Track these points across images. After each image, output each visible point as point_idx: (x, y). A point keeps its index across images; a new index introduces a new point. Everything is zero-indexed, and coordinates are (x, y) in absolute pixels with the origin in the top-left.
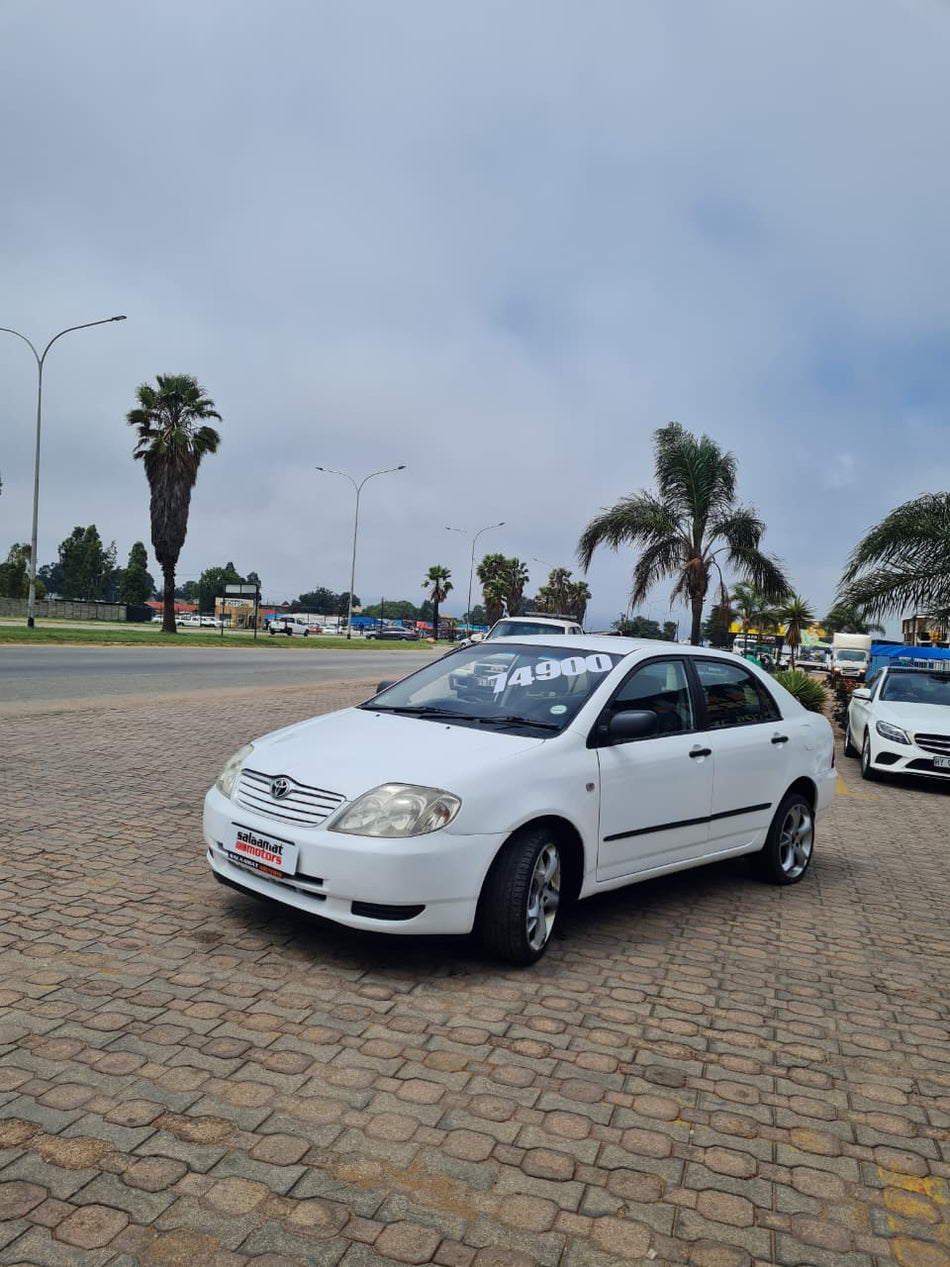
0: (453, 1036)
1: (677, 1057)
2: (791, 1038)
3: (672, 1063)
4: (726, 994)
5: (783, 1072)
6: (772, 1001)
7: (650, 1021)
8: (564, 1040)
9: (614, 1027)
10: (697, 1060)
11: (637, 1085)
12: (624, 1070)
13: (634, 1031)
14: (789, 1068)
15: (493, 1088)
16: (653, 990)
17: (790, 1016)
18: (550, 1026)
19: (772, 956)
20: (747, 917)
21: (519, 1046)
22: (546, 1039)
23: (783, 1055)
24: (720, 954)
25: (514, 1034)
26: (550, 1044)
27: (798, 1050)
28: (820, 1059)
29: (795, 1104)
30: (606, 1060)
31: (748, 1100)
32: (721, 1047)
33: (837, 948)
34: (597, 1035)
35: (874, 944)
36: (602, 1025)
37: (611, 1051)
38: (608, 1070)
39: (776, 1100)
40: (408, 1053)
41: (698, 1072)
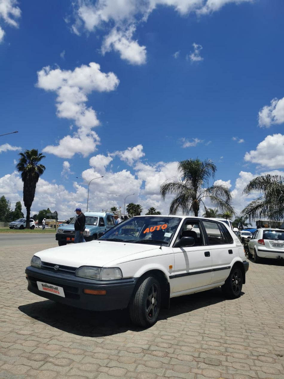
0: (128, 350)
1: (215, 354)
2: (255, 346)
3: (213, 357)
4: (228, 332)
5: (256, 358)
6: (245, 333)
7: (203, 342)
8: (171, 350)
9: (189, 345)
10: (222, 355)
11: (202, 365)
12: (196, 360)
13: (197, 346)
14: (257, 356)
15: (146, 369)
16: (202, 331)
17: (252, 338)
18: (165, 345)
19: (241, 319)
20: (229, 307)
21: (154, 353)
22: (164, 350)
23: (254, 352)
24: (223, 319)
25: (152, 348)
26: (166, 352)
27: (259, 350)
28: (267, 352)
29: (264, 369)
30: (189, 357)
31: (246, 369)
32: (230, 350)
33: (262, 315)
34: (183, 348)
35: (274, 313)
36: (185, 344)
37: (190, 354)
38: (190, 360)
39: (256, 368)
40: (111, 357)
41: (224, 359)
